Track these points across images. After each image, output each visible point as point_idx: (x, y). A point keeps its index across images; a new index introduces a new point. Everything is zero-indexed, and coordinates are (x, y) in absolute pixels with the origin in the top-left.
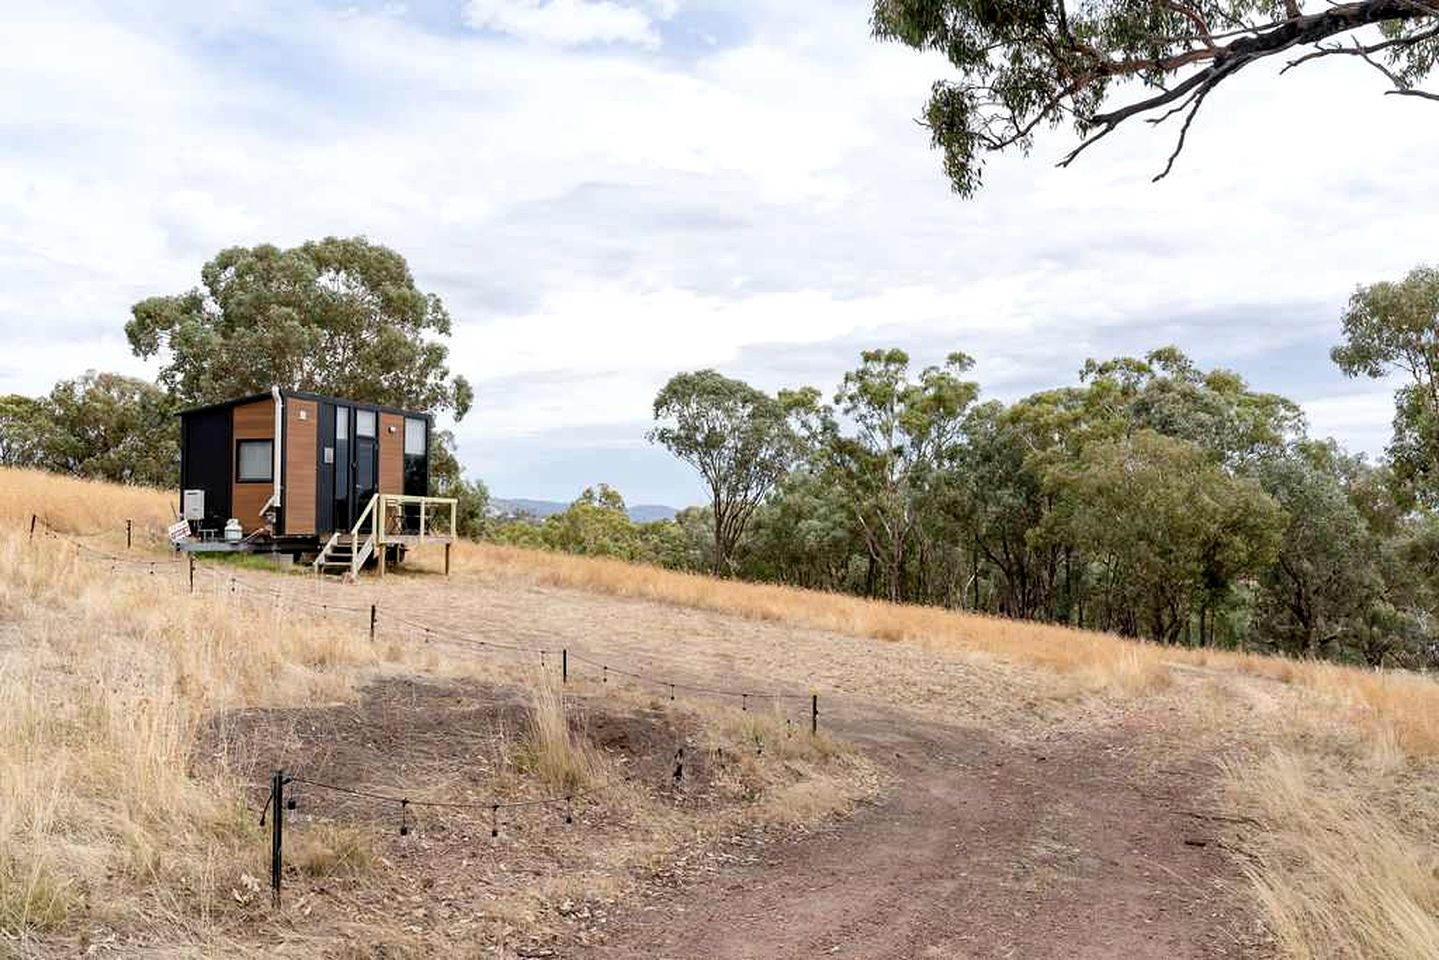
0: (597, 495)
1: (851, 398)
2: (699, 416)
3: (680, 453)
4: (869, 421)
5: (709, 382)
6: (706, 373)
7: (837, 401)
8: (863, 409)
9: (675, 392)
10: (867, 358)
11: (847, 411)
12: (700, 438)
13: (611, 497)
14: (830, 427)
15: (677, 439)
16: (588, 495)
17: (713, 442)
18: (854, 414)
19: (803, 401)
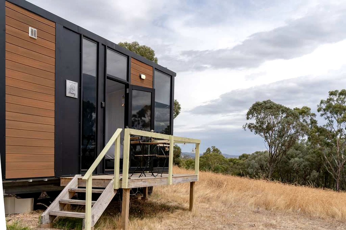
0: (212, 150)
1: (324, 110)
2: (264, 118)
3: (257, 133)
4: (330, 119)
5: (268, 105)
6: (267, 101)
7: (319, 111)
8: (329, 114)
9: (255, 109)
10: (332, 94)
11: (322, 115)
12: (265, 126)
13: (216, 150)
14: (314, 122)
15: (255, 127)
16: (209, 149)
17: (269, 128)
18: (325, 116)
19: (305, 112)
